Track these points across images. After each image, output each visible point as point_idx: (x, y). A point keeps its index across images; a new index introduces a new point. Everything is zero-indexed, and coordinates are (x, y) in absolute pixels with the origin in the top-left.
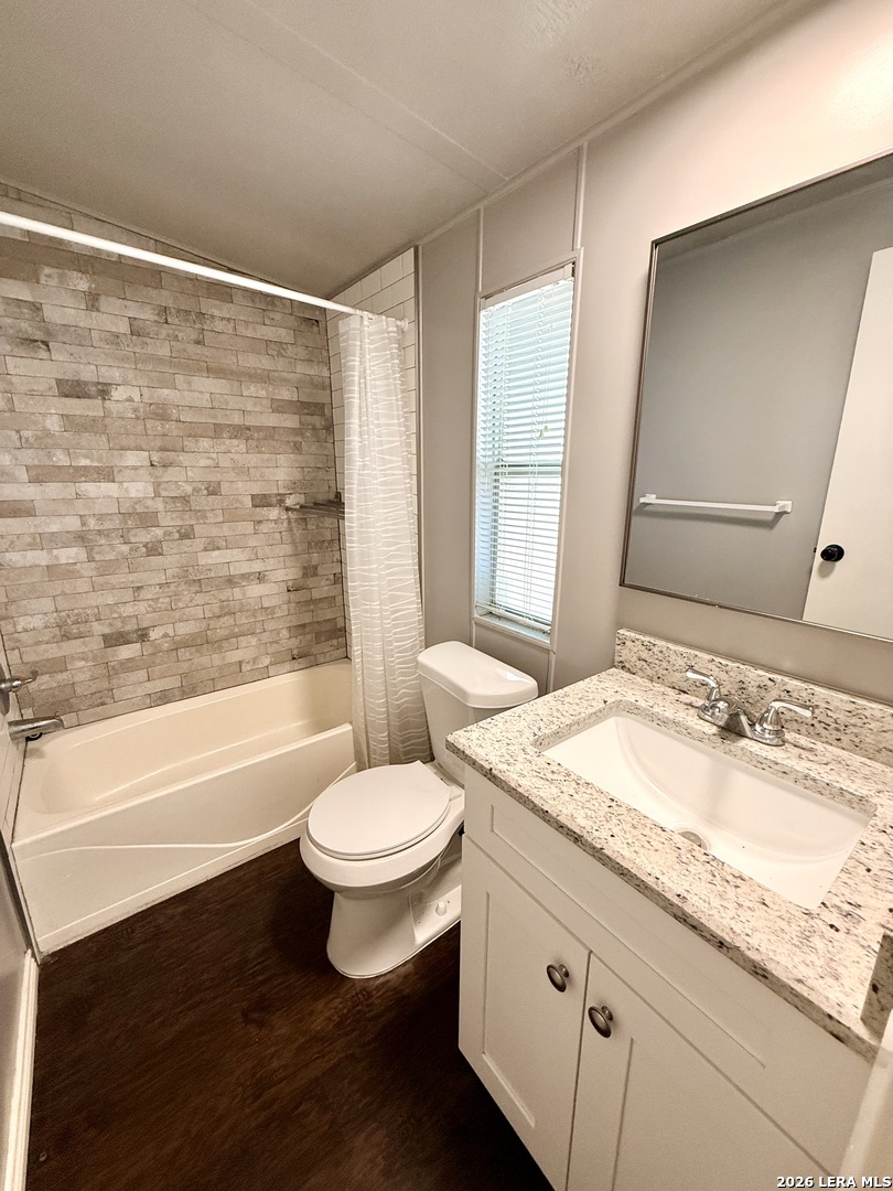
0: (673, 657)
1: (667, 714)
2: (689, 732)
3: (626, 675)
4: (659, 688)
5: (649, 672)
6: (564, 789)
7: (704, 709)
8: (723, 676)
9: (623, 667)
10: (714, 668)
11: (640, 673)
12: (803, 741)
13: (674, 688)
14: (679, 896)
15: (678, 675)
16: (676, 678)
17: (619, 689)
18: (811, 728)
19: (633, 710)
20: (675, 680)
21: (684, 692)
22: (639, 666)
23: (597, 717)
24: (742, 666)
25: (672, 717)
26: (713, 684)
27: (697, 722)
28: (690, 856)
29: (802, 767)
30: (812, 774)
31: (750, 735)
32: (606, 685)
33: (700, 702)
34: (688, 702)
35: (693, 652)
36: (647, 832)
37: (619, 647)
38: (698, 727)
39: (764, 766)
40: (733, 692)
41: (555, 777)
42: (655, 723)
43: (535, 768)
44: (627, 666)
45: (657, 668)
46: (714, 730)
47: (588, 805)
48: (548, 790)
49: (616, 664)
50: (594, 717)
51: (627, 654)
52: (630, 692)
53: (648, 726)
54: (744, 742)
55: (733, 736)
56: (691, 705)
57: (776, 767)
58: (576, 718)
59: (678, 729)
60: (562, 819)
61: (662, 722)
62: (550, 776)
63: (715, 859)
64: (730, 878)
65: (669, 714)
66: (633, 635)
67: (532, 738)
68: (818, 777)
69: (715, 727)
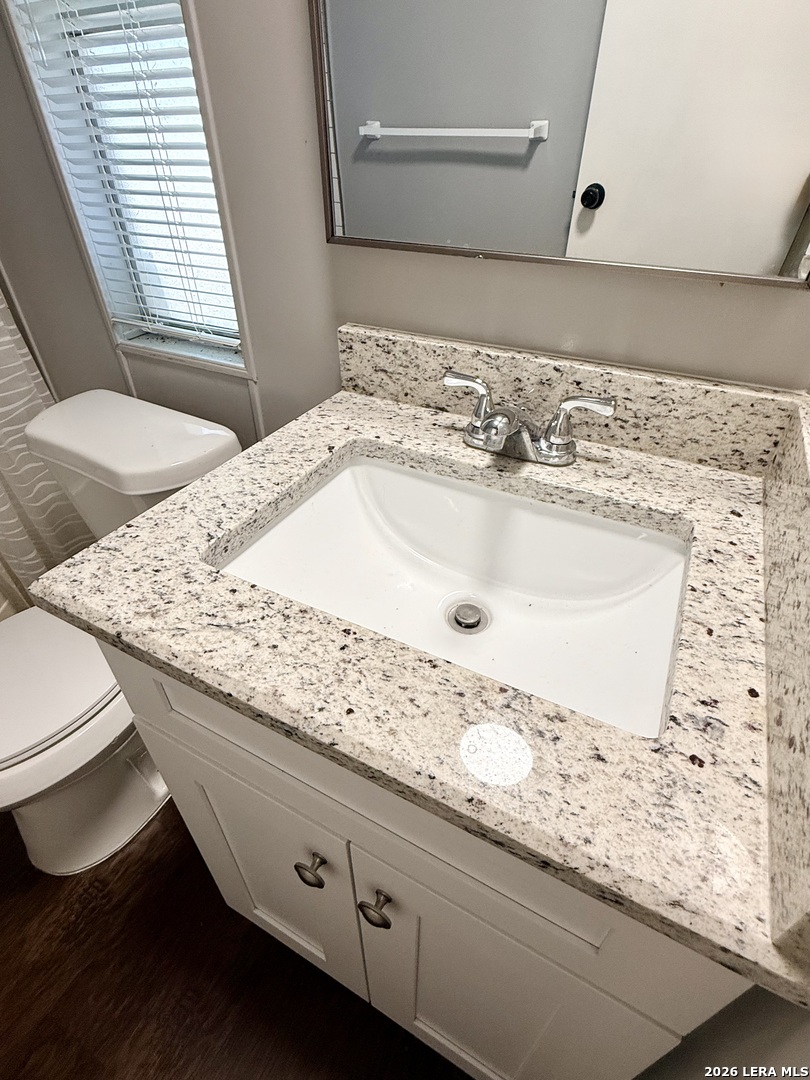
0: (423, 358)
1: (422, 449)
2: (454, 470)
3: (360, 398)
4: (408, 410)
5: (392, 388)
6: (261, 636)
7: (472, 430)
8: (493, 375)
9: (355, 387)
10: (480, 365)
11: (381, 392)
12: (596, 449)
13: (428, 406)
14: (470, 800)
15: (432, 385)
16: (429, 390)
17: (351, 424)
18: (605, 431)
19: (374, 451)
20: (428, 393)
21: (443, 410)
22: (377, 382)
23: (321, 476)
24: (518, 356)
25: (429, 452)
26: (482, 391)
27: (462, 451)
28: (479, 705)
29: (599, 488)
30: (615, 496)
31: (533, 458)
32: (332, 420)
33: (464, 421)
34: (449, 422)
35: (450, 344)
36: (408, 679)
37: (343, 356)
38: (467, 461)
39: (554, 498)
40: (507, 397)
41: (245, 615)
42: (407, 467)
43: (206, 607)
44: (360, 383)
45: (403, 380)
46: (487, 459)
47: (305, 657)
48: (231, 648)
49: (344, 383)
50: (316, 478)
51: (358, 364)
52: (367, 426)
53: (399, 471)
54: (528, 470)
55: (512, 463)
56: (453, 427)
57: (570, 497)
58: (284, 488)
59: (439, 468)
60: (258, 704)
61: (416, 463)
62: (235, 616)
63: (517, 694)
64: (543, 724)
65: (424, 449)
66: (361, 331)
67: (204, 547)
68: (622, 500)
69: (488, 455)
